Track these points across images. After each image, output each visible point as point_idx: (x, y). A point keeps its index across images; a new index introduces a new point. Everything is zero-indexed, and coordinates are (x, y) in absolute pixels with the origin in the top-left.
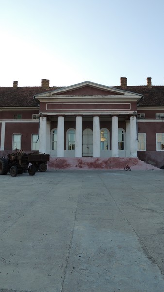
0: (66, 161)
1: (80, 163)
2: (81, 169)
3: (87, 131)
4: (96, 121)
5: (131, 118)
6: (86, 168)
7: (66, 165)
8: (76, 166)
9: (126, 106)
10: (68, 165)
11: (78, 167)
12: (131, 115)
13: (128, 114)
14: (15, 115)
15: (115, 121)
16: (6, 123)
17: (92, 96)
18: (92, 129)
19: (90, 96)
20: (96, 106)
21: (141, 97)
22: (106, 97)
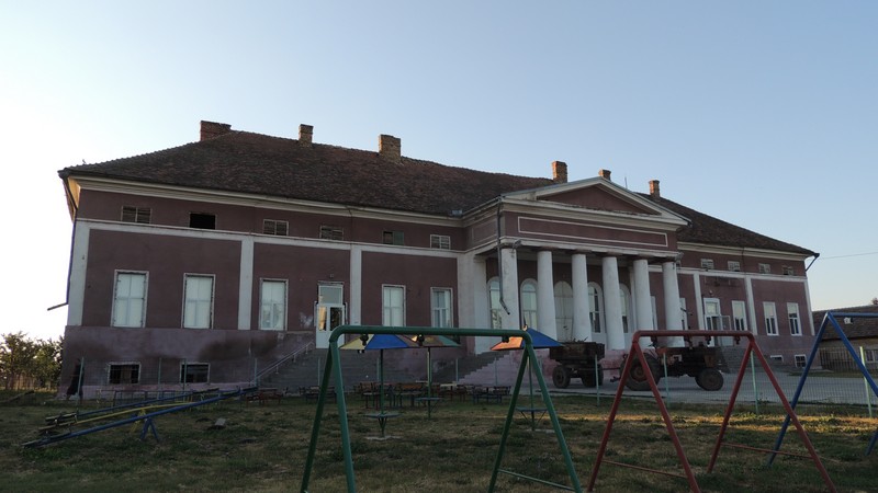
3: (563, 285)
4: (614, 267)
9: (660, 239)
14: (386, 233)
15: (645, 270)
16: (363, 252)
17: (610, 211)
19: (607, 210)
20: (614, 234)
21: (686, 224)
22: (633, 217)
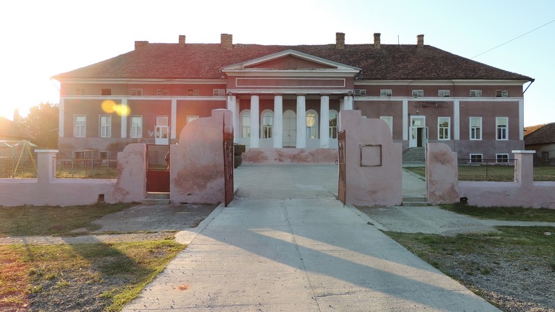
0: (262, 153)
1: (280, 155)
2: (281, 163)
3: (289, 112)
4: (301, 102)
5: (346, 98)
6: (288, 162)
7: (262, 157)
8: (275, 159)
9: (340, 82)
10: (265, 158)
11: (277, 161)
12: (346, 95)
13: (342, 93)
14: (189, 90)
15: (325, 102)
16: (178, 101)
17: (295, 69)
18: (295, 110)
19: (293, 69)
20: (301, 82)
21: (358, 72)
22: (314, 71)
